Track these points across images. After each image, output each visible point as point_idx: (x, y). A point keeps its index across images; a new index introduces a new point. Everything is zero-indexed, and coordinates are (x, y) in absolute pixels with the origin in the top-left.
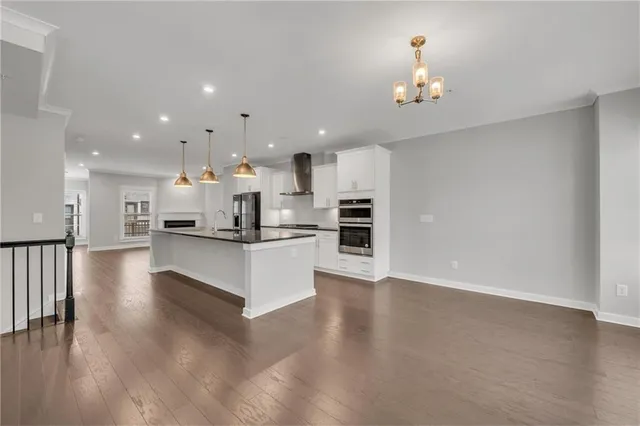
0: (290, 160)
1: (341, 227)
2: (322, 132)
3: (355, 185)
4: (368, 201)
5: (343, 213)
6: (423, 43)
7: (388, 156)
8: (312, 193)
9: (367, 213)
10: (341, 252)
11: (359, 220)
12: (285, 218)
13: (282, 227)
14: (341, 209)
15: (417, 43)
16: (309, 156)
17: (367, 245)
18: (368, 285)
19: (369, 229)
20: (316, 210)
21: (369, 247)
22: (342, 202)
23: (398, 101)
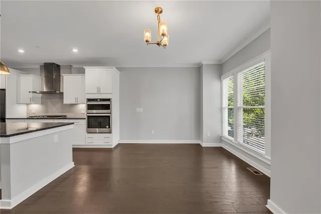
0: (38, 67)
1: (88, 116)
2: (75, 50)
3: (99, 89)
4: (109, 100)
5: (90, 107)
6: (161, 12)
7: (119, 75)
8: (62, 94)
9: (107, 107)
10: (89, 133)
12: (34, 111)
13: (31, 118)
14: (88, 105)
15: (158, 11)
16: (58, 66)
17: (107, 127)
18: (109, 151)
19: (109, 116)
20: (66, 105)
21: (109, 127)
22: (89, 100)
23: (147, 41)
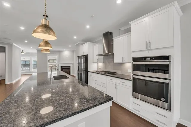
1: (134, 78)
3: (148, 45)
4: (166, 58)
5: (136, 68)
8: (113, 54)
9: (165, 69)
10: (134, 97)
11: (157, 75)
12: (100, 67)
20: (116, 63)
22: (135, 59)
